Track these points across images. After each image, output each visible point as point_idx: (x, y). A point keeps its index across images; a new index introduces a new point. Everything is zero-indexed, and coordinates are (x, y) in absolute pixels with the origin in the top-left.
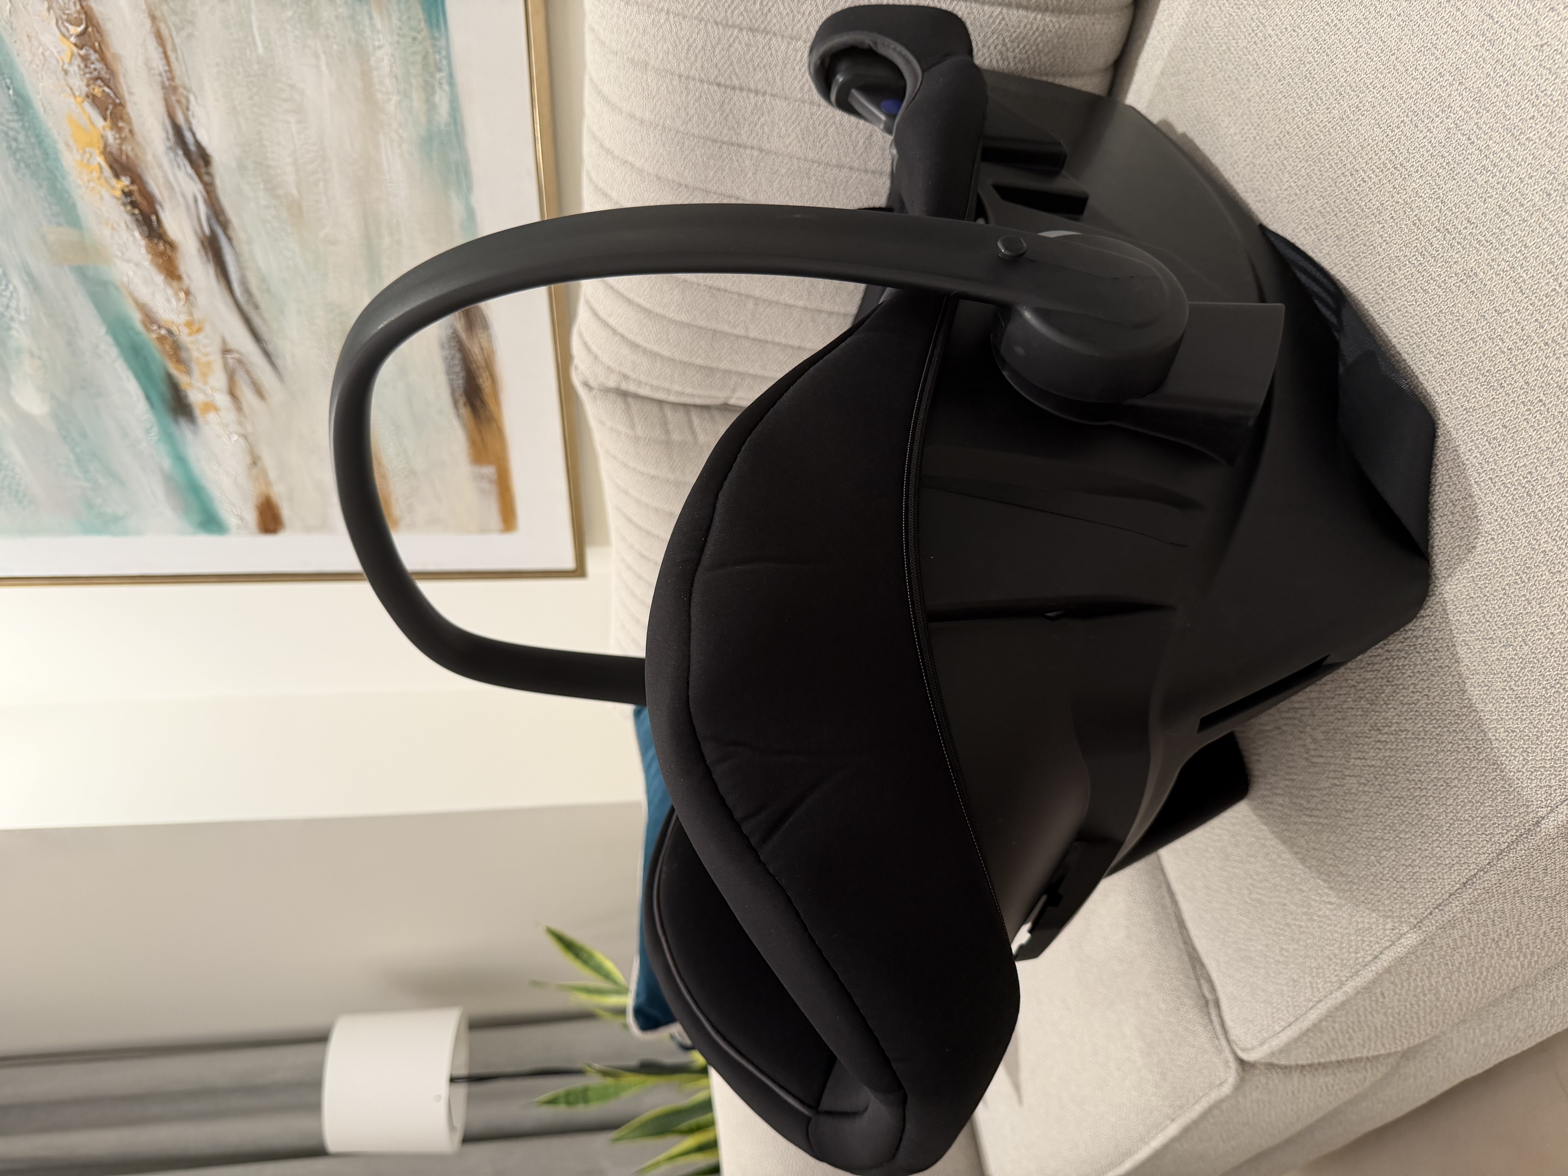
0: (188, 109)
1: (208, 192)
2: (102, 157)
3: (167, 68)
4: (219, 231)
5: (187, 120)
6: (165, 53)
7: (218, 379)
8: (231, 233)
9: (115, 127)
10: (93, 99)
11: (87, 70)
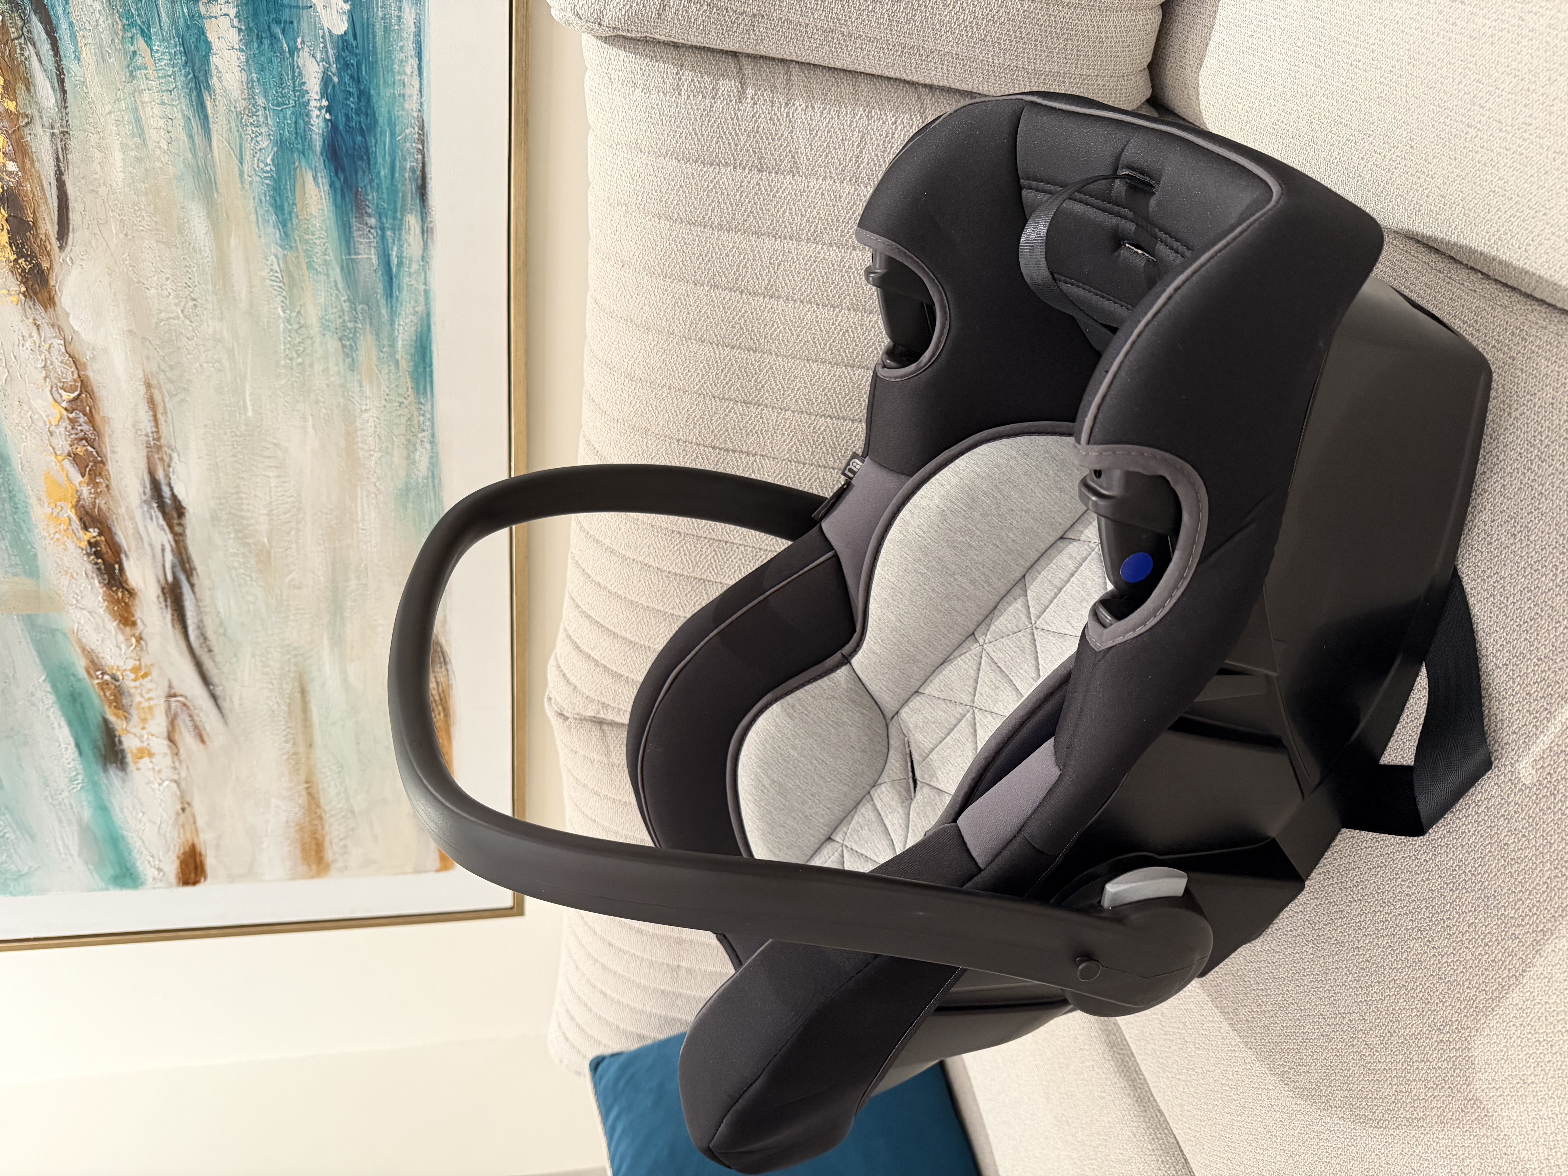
0: (169, 466)
1: (176, 542)
2: (73, 510)
3: (154, 429)
4: (183, 578)
5: (167, 476)
6: (155, 416)
7: (159, 724)
8: (195, 580)
9: (93, 482)
10: (74, 458)
11: (73, 432)
